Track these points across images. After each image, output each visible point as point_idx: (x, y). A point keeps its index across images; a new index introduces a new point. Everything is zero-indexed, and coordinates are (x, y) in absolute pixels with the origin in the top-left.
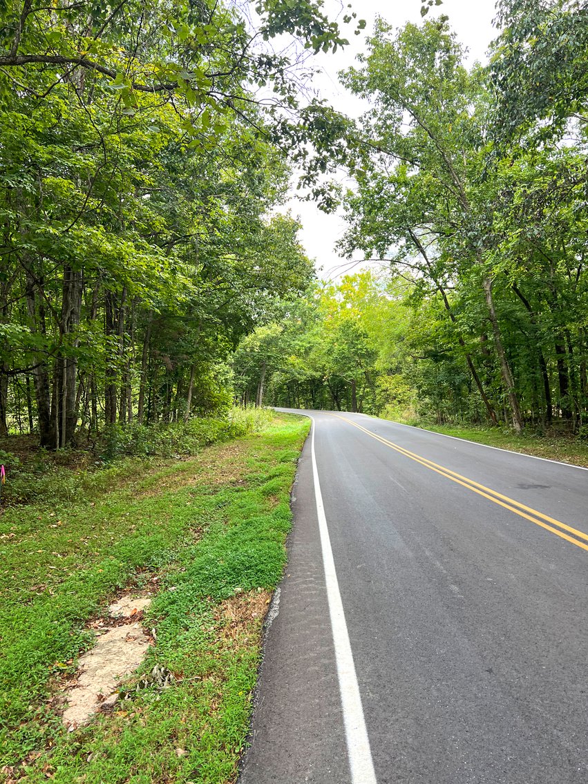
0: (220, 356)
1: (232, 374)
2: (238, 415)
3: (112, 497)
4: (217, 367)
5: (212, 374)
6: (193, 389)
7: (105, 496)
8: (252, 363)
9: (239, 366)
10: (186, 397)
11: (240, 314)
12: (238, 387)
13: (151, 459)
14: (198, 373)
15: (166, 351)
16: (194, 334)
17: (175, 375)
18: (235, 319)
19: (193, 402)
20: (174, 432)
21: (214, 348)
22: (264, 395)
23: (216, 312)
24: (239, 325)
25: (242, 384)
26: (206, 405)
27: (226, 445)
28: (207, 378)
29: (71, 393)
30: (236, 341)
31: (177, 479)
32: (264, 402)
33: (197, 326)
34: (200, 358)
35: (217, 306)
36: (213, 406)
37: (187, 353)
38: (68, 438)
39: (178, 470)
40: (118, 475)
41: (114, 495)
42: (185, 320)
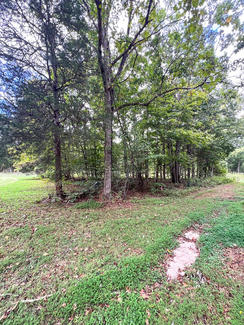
0: (222, 159)
1: (227, 163)
2: (230, 175)
3: (188, 197)
4: (221, 162)
5: (220, 164)
6: (213, 168)
7: (187, 197)
8: (234, 160)
9: (230, 161)
10: (211, 170)
11: (229, 146)
12: (229, 167)
13: (201, 187)
14: (215, 164)
15: (204, 158)
16: (213, 153)
17: (208, 164)
18: (227, 147)
19: (213, 172)
20: (208, 180)
21: (220, 156)
22: (240, 169)
23: (220, 146)
24: (229, 149)
25: (231, 166)
26: (218, 172)
27: (226, 185)
28: (218, 165)
29: (178, 170)
30: (228, 154)
31: (209, 194)
32: (240, 172)
33: (214, 151)
34: (215, 160)
35: (221, 145)
36: (221, 173)
37: (211, 158)
38: (178, 180)
39: (209, 191)
40: (191, 191)
41: (190, 197)
42: (210, 149)
